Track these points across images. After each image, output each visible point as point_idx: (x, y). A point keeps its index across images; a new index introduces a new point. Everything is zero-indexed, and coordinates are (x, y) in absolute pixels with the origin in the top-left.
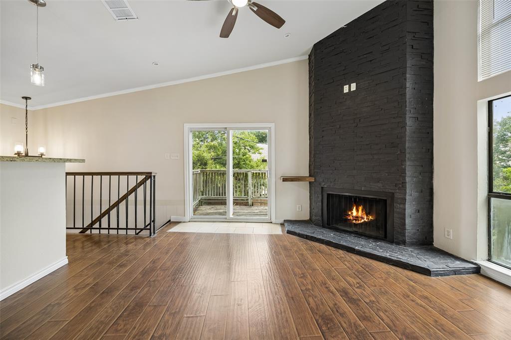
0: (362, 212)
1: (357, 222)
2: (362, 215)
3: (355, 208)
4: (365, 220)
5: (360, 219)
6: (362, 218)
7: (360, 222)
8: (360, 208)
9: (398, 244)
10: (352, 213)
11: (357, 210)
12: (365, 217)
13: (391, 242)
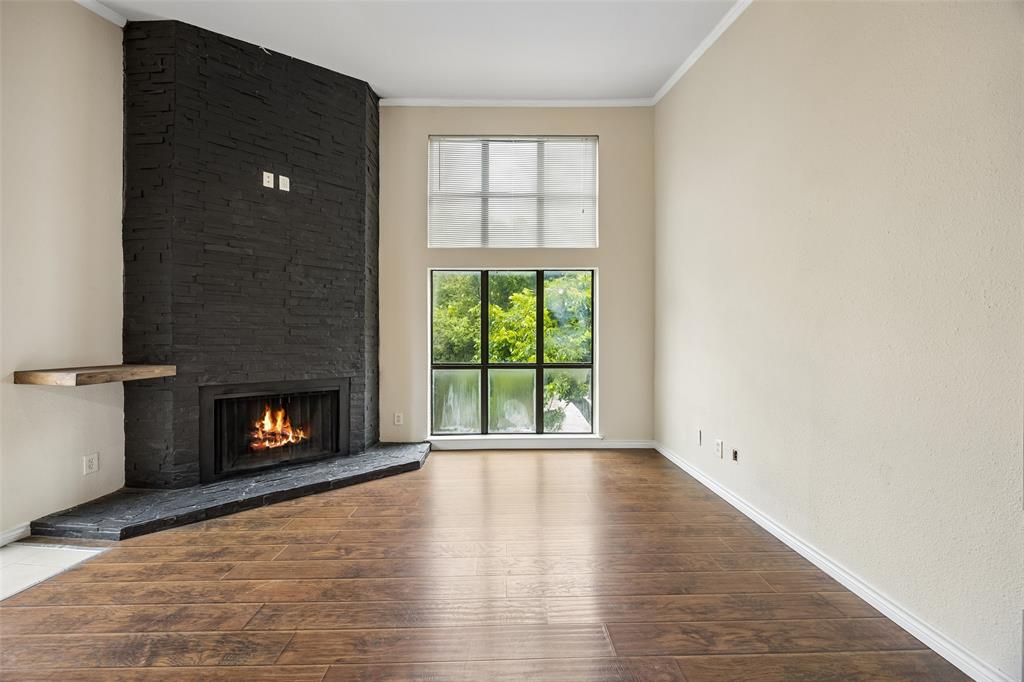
0: (284, 423)
1: (272, 445)
2: (282, 430)
3: (268, 414)
4: (290, 439)
5: (278, 438)
6: (285, 436)
7: (278, 444)
8: (280, 416)
9: (356, 453)
10: (262, 426)
11: (274, 420)
12: (291, 434)
13: (347, 454)
